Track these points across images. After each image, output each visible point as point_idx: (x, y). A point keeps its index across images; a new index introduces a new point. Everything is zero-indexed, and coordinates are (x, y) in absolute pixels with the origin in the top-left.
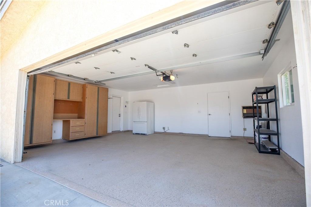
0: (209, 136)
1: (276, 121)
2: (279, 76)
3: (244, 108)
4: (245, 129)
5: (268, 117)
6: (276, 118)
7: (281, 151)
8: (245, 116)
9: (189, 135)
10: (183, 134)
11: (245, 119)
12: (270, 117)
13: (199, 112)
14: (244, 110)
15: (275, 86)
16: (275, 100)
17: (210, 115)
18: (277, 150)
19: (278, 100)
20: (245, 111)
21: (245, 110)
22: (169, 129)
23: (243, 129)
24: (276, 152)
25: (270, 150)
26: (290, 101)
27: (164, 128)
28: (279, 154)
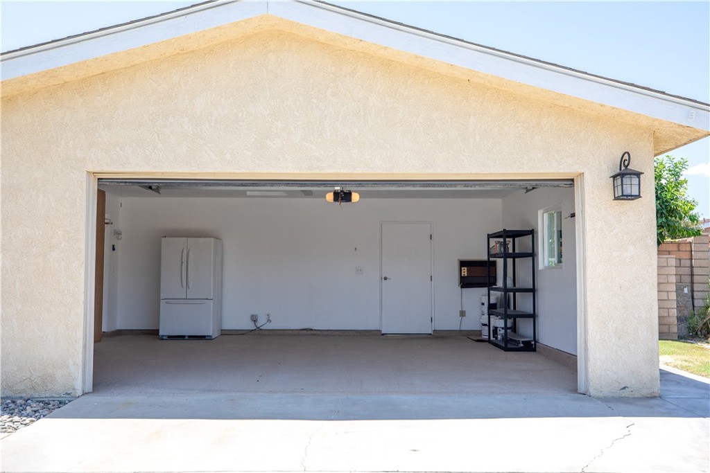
0: (383, 332)
1: (532, 293)
2: (540, 212)
3: (463, 264)
4: (463, 314)
5: (514, 285)
6: (532, 287)
7: (537, 344)
8: (465, 283)
9: (330, 333)
10: (313, 332)
11: (463, 289)
12: (517, 286)
13: (359, 271)
14: (463, 268)
15: (533, 230)
16: (532, 255)
17: (385, 279)
18: (533, 343)
19: (537, 255)
20: (465, 271)
21: (466, 268)
22: (269, 321)
23: (459, 314)
24: (530, 347)
25: (522, 345)
26: (555, 260)
27: (254, 319)
28: (534, 350)
